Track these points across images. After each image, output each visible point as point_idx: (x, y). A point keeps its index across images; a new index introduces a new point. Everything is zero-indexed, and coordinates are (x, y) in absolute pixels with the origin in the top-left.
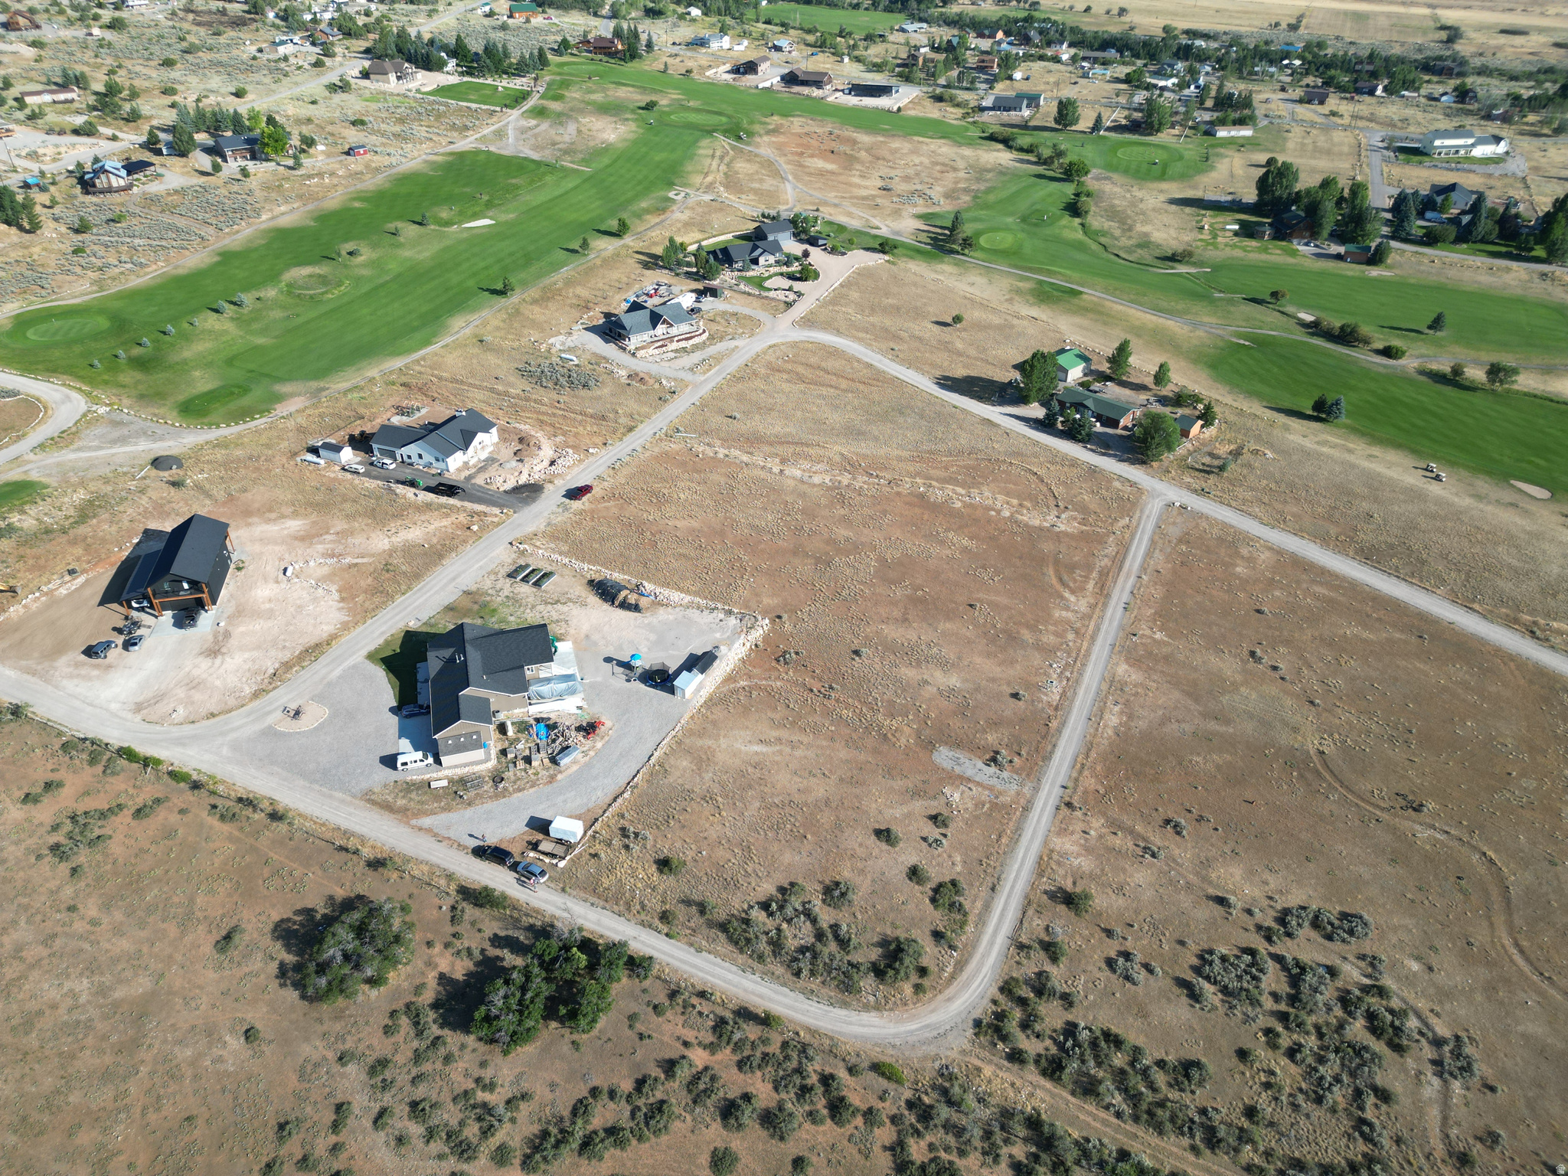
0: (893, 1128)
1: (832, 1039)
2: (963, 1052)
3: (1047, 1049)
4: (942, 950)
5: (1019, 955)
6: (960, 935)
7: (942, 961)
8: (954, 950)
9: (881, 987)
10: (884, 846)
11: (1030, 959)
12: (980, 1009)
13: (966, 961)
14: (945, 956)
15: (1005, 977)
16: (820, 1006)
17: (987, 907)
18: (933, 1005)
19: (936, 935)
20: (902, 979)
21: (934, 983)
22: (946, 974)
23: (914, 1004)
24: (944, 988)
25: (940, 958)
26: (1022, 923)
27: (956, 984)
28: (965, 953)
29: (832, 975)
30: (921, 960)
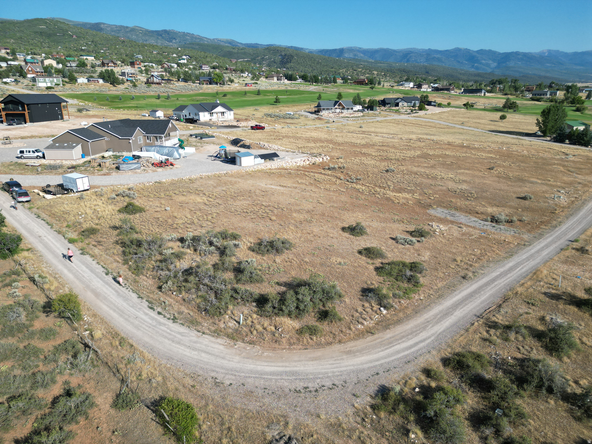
4: (367, 305)
5: (487, 332)
6: (400, 297)
7: (361, 314)
8: (385, 307)
9: (255, 316)
10: (346, 235)
11: (507, 340)
12: (396, 376)
13: (399, 322)
14: (368, 310)
15: (458, 350)
16: (160, 318)
17: (451, 288)
18: (319, 353)
19: (366, 292)
20: (289, 315)
21: (335, 329)
22: (360, 326)
23: (290, 344)
24: (350, 340)
25: (360, 309)
26: (500, 306)
27: (370, 338)
28: (401, 315)
29: (200, 293)
30: (329, 305)
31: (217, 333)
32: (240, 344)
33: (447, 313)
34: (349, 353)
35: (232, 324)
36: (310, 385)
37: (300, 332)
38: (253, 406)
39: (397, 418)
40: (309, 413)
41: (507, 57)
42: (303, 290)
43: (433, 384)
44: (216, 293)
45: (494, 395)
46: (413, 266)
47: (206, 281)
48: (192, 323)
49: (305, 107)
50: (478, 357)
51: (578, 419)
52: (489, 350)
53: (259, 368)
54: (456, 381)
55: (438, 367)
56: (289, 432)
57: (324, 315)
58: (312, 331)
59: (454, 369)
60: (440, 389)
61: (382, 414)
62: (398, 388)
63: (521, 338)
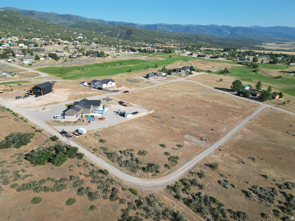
0: (128, 205)
1: (122, 181)
2: (160, 192)
3: (189, 197)
4: (166, 169)
5: (189, 174)
6: (173, 167)
7: (164, 171)
8: (169, 169)
9: (143, 172)
10: (161, 147)
11: (192, 175)
12: (171, 183)
13: (172, 172)
14: (166, 170)
15: (183, 178)
16: (123, 173)
17: (184, 163)
18: (157, 179)
19: (166, 165)
20: (150, 172)
21: (159, 175)
22: (164, 174)
23: (151, 178)
24: (162, 177)
25: (164, 170)
26: (193, 168)
27: (166, 176)
28: (173, 171)
29: (130, 167)
30: (158, 169)
31: (136, 176)
32: (141, 178)
33: (182, 170)
34: (162, 179)
35: (139, 174)
36: (155, 186)
37: (152, 176)
38: (146, 189)
39: (170, 190)
40: (156, 190)
41: (236, 29)
42: (152, 166)
43: (177, 185)
44: (134, 167)
45: (187, 186)
46: (177, 158)
47: (131, 165)
48: (130, 174)
49: (142, 73)
50: (186, 179)
51: (200, 189)
52: (188, 178)
53: (146, 183)
54: (181, 184)
55: (178, 181)
56: (153, 193)
57: (157, 172)
58: (155, 175)
59: (181, 182)
60: (178, 185)
61: (168, 190)
62: (171, 185)
63: (195, 175)
